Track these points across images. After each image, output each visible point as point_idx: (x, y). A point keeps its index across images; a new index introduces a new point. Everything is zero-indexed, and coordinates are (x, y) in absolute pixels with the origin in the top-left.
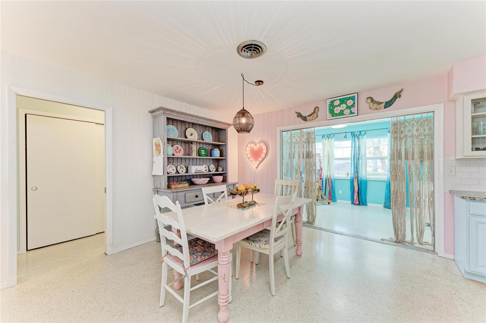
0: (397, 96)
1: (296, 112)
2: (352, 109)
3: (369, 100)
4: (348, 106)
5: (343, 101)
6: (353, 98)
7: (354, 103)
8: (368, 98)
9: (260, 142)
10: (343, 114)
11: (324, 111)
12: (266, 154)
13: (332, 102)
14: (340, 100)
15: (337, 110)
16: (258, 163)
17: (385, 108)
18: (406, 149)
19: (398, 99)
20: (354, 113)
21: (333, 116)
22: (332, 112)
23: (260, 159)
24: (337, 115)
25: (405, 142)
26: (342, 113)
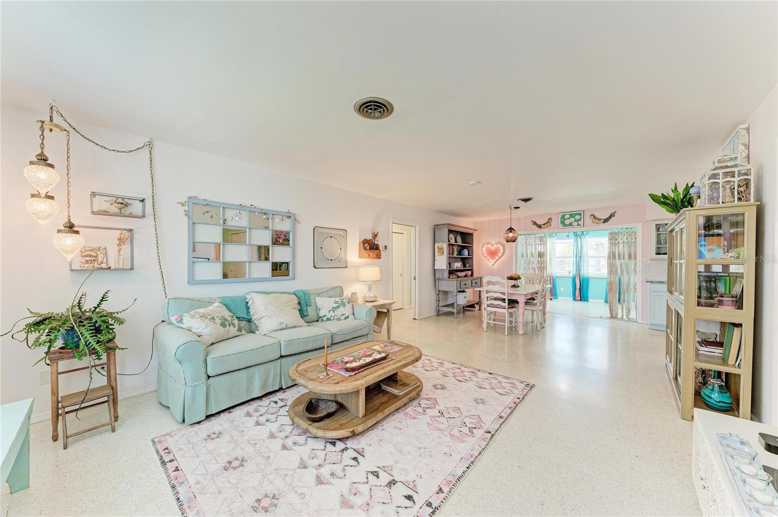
0: (612, 216)
1: (532, 221)
2: (579, 222)
3: (592, 217)
4: (576, 220)
5: (572, 216)
6: (580, 214)
7: (581, 218)
8: (591, 215)
9: (497, 243)
10: (572, 226)
11: (557, 221)
12: (503, 254)
13: (563, 216)
14: (569, 214)
15: (567, 222)
16: (495, 261)
17: (604, 223)
18: (619, 252)
19: (613, 217)
20: (581, 225)
21: (563, 226)
22: (563, 223)
23: (497, 258)
24: (567, 225)
25: (619, 247)
26: (571, 224)
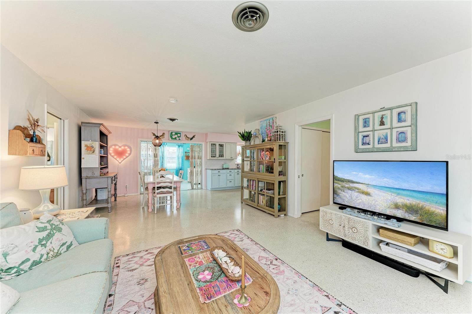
0: (194, 137)
1: (152, 133)
2: (180, 138)
3: (186, 136)
4: (178, 136)
5: (176, 134)
6: (180, 134)
7: (180, 136)
8: (185, 135)
9: (125, 146)
10: (176, 139)
12: (130, 154)
13: (172, 133)
14: (175, 133)
15: (174, 137)
16: (122, 159)
17: (191, 140)
18: (194, 155)
19: (194, 138)
20: (180, 140)
21: (172, 139)
22: (171, 137)
23: (125, 157)
24: (173, 139)
25: (194, 153)
26: (175, 139)
